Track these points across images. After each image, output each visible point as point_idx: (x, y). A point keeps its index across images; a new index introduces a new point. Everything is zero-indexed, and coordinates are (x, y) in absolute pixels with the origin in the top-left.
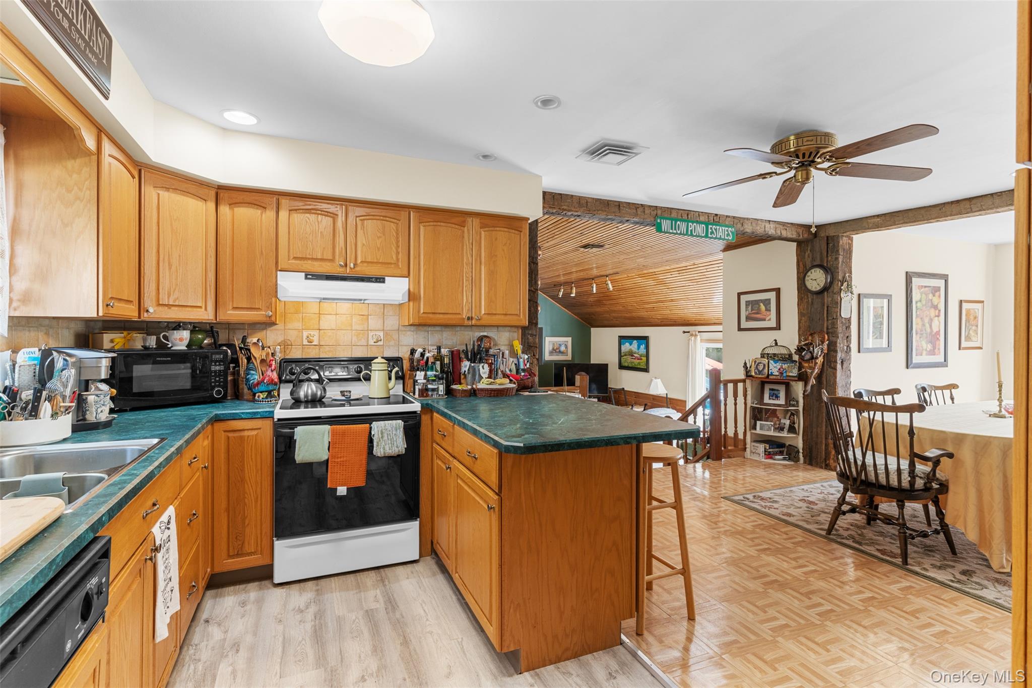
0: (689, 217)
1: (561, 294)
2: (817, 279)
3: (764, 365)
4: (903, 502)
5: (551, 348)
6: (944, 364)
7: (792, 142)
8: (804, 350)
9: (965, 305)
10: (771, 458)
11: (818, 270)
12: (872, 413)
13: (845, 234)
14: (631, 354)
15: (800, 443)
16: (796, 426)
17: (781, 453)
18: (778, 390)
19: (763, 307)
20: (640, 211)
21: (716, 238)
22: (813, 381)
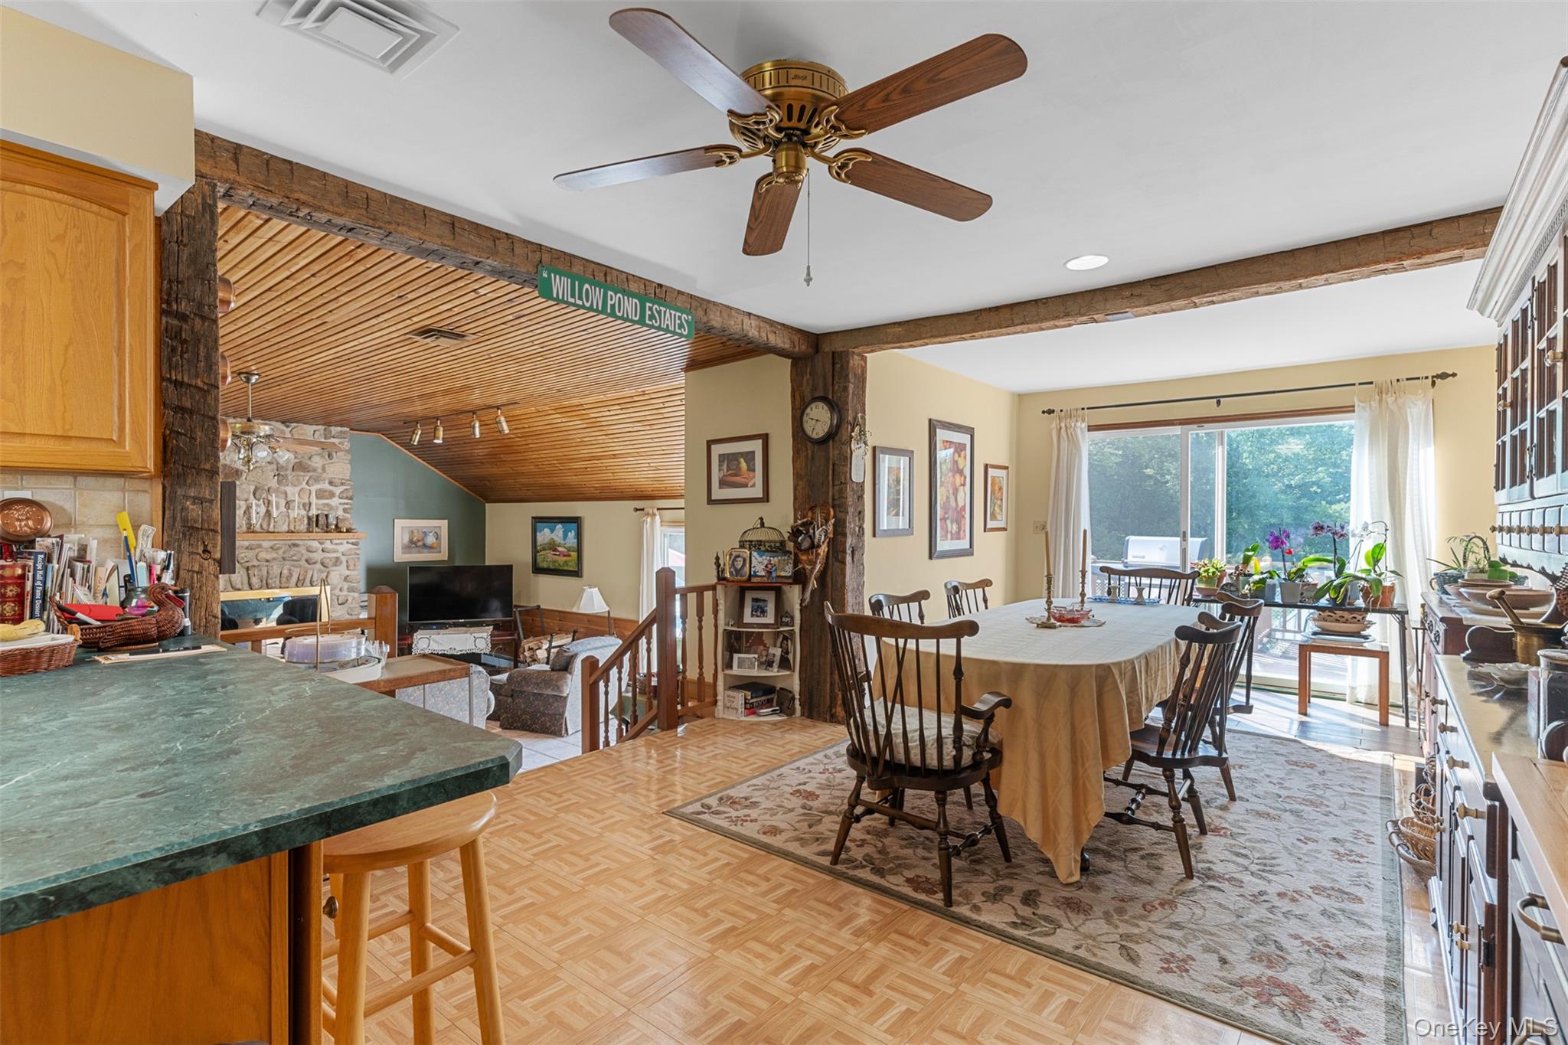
0: (609, 279)
1: (417, 438)
2: (819, 418)
3: (744, 560)
4: (944, 793)
5: (406, 540)
6: (968, 552)
7: (767, 75)
8: (801, 533)
9: (991, 472)
10: (754, 713)
11: (821, 404)
12: (901, 642)
13: (856, 350)
14: (553, 546)
15: (795, 685)
16: (790, 657)
17: (769, 703)
18: (765, 601)
19: (744, 465)
20: (502, 246)
21: (659, 328)
22: (813, 583)
